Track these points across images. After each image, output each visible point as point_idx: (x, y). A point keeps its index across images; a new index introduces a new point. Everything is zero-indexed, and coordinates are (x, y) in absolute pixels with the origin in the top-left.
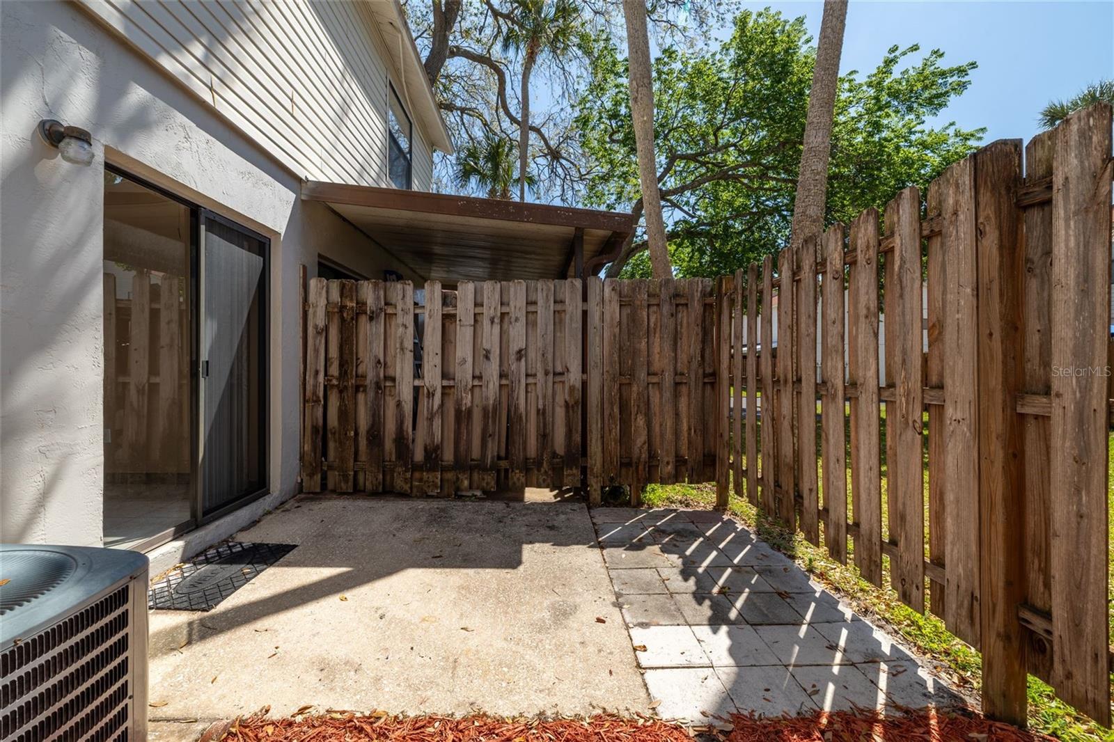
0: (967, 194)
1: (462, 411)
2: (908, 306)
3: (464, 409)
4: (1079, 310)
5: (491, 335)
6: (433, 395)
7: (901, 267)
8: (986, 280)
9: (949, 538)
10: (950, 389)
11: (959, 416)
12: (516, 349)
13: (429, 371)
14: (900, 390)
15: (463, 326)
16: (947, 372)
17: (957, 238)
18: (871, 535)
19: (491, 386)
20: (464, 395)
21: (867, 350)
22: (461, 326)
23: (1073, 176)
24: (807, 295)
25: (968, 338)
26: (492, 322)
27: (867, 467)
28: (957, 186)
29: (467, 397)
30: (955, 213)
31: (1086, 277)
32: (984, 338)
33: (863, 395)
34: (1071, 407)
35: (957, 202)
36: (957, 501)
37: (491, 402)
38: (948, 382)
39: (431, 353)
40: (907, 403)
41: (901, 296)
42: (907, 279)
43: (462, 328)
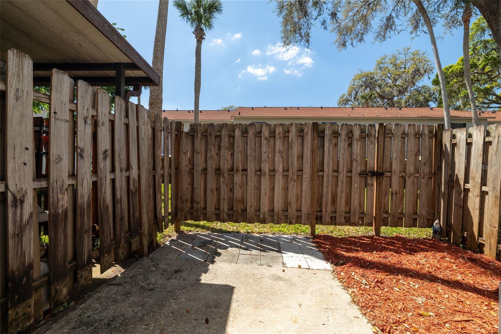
0: (310, 130)
1: (58, 214)
2: (293, 151)
3: (60, 211)
4: (328, 157)
5: (85, 134)
6: (22, 202)
7: (291, 142)
8: (315, 149)
9: (303, 204)
10: (304, 171)
11: (306, 177)
12: (103, 150)
13: (14, 171)
14: (290, 172)
15: (58, 119)
16: (304, 167)
17: (307, 138)
18: (279, 211)
19: (85, 184)
20: (60, 196)
21: (279, 162)
22: (55, 118)
23: (328, 134)
24: (251, 142)
25: (309, 160)
26: (86, 122)
27: (278, 193)
28: (308, 127)
29: (63, 198)
30: (307, 133)
31: (329, 151)
32: (314, 161)
33: (277, 174)
34: (327, 174)
35: (308, 131)
36: (306, 195)
37: (86, 199)
38: (304, 169)
39: (18, 148)
40: (292, 175)
41: (291, 149)
42: (293, 145)
43: (58, 122)
